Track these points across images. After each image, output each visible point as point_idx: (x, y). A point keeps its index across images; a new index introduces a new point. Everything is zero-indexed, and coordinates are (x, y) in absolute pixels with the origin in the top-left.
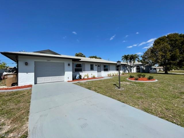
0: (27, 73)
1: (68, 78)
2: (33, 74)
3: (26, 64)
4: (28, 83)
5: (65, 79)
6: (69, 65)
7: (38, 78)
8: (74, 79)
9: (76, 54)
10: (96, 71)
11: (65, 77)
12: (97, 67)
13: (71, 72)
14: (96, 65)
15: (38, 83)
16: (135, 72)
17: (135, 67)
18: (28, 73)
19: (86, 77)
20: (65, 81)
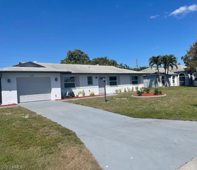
0: (10, 91)
1: (56, 96)
2: (16, 91)
3: (9, 81)
4: (11, 102)
5: (52, 97)
6: (56, 79)
7: (20, 96)
8: (64, 97)
9: (70, 52)
10: (96, 85)
11: (52, 95)
12: (97, 79)
13: (60, 89)
14: (96, 78)
15: (21, 101)
16: (176, 85)
17: (177, 76)
18: (12, 91)
19: (81, 95)
20: (52, 99)
